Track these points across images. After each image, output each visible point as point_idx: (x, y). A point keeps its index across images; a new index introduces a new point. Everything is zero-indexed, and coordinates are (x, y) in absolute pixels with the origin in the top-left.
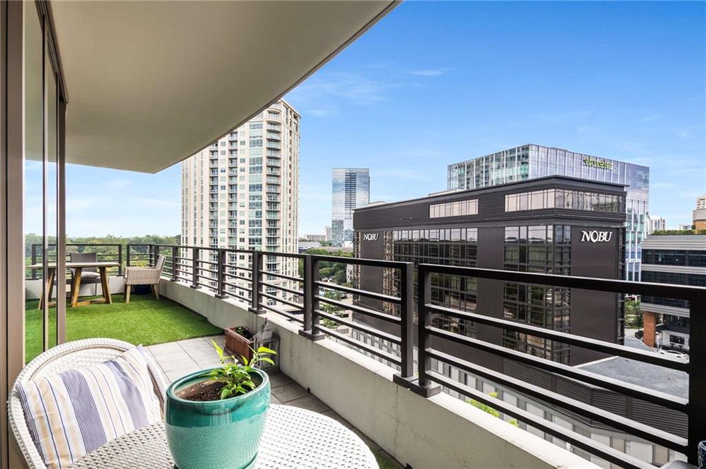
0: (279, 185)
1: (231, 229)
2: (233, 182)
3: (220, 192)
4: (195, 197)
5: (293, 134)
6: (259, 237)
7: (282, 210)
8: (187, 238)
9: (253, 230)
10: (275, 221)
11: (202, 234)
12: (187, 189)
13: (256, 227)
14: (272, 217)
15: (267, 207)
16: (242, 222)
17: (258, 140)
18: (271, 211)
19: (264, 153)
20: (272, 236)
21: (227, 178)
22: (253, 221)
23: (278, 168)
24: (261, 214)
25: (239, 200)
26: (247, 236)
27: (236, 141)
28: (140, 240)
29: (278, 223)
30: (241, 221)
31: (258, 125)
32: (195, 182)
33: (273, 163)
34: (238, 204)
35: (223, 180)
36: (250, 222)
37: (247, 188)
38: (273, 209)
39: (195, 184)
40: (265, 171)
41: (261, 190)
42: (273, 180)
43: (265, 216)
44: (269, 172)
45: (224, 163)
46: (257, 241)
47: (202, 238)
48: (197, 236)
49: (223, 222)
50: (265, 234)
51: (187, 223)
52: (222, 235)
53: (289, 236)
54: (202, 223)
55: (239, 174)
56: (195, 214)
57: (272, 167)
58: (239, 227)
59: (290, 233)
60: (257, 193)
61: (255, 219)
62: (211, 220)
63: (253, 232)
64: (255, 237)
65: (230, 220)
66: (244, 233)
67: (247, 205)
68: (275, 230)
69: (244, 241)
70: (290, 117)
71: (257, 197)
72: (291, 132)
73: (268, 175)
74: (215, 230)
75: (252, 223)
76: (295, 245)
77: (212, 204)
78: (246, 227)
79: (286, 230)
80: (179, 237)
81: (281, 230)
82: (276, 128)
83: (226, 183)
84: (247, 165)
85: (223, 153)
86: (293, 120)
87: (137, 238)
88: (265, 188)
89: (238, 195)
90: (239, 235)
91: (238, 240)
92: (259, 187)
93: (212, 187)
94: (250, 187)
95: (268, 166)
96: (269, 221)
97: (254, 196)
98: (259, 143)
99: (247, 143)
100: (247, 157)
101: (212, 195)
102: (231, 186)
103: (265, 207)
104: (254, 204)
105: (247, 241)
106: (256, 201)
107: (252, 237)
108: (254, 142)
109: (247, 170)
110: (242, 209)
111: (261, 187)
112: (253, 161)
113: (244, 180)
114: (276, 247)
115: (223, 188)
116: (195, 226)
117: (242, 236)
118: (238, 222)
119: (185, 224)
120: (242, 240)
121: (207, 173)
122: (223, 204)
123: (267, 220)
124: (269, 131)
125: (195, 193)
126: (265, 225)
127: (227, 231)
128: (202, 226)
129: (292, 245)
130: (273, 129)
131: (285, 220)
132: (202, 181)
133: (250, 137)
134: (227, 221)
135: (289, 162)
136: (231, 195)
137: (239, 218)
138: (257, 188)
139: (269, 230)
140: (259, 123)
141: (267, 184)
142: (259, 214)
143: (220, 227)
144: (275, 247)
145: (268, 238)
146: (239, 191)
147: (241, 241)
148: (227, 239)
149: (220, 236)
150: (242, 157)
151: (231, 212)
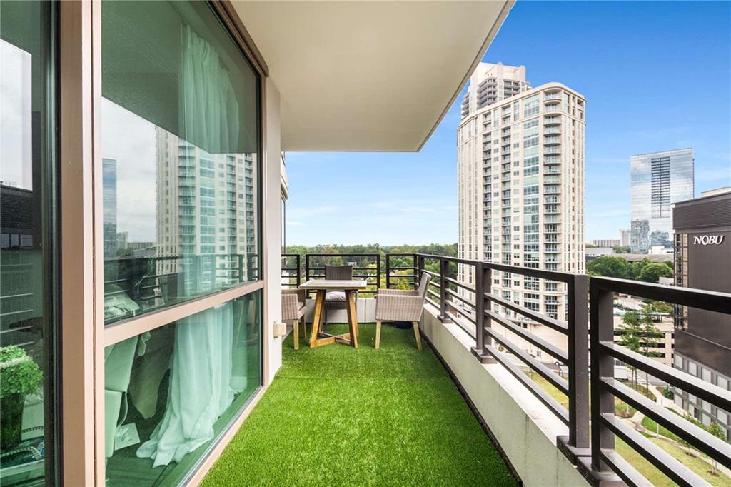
0: (558, 184)
1: (505, 236)
2: (507, 187)
3: (493, 199)
4: (470, 206)
5: (576, 122)
6: (535, 243)
7: (563, 213)
8: (463, 246)
9: (529, 236)
10: (554, 225)
11: (476, 242)
12: (463, 200)
13: (532, 233)
14: (551, 220)
15: (545, 210)
16: (517, 228)
17: (534, 139)
18: (550, 215)
19: (540, 151)
20: (551, 242)
21: (500, 184)
22: (529, 227)
23: (558, 165)
24: (538, 219)
25: (513, 205)
26: (521, 243)
27: (509, 145)
28: (426, 247)
29: (558, 228)
30: (515, 227)
31: (533, 123)
32: (470, 191)
33: (551, 160)
34: (512, 210)
35: (497, 187)
36: (525, 228)
37: (522, 191)
38: (551, 212)
39: (470, 194)
40: (542, 170)
41: (538, 193)
42: (552, 180)
43: (542, 220)
44: (547, 171)
45: (497, 169)
46: (533, 247)
47: (476, 245)
48: (472, 244)
49: (496, 229)
50: (542, 241)
51: (463, 231)
52: (496, 243)
53: (572, 242)
54: (476, 231)
55: (513, 178)
56: (470, 223)
57: (550, 166)
58: (513, 233)
59: (573, 238)
60: (533, 196)
61: (531, 224)
62: (485, 228)
63: (528, 238)
64: (531, 243)
65: (504, 227)
66: (518, 239)
67: (522, 211)
68: (555, 236)
69: (518, 248)
70: (572, 104)
71: (533, 200)
72: (574, 121)
73: (545, 175)
74: (489, 237)
75: (527, 228)
76: (580, 252)
77: (486, 212)
78: (521, 233)
79: (569, 235)
80: (456, 245)
81: (563, 235)
82: (555, 121)
83: (499, 190)
84: (521, 168)
85: (496, 159)
86: (577, 106)
87: (424, 246)
88: (542, 190)
89: (512, 201)
90: (513, 242)
91: (512, 247)
92: (535, 189)
93: (486, 195)
94: (525, 191)
95: (546, 165)
96: (547, 226)
97: (529, 200)
98: (535, 142)
99: (521, 145)
100: (521, 159)
101: (486, 203)
102: (504, 192)
103: (542, 210)
104: (529, 208)
105: (522, 247)
106: (532, 204)
107: (527, 243)
108: (529, 142)
109: (522, 173)
110: (517, 214)
111: (537, 190)
112: (528, 162)
113: (518, 184)
114: (556, 254)
115: (497, 194)
116: (470, 234)
117: (517, 243)
118: (512, 229)
119: (461, 233)
120: (517, 247)
121: (481, 182)
122: (496, 211)
123: (545, 224)
124: (547, 126)
125: (470, 202)
126: (542, 230)
127: (501, 238)
128: (476, 234)
129: (577, 252)
130: (551, 122)
131: (567, 222)
132: (476, 190)
133: (525, 138)
134: (500, 228)
135: (572, 156)
136: (504, 201)
137: (513, 224)
138: (533, 190)
139: (547, 236)
140: (535, 120)
141: (545, 185)
142: (535, 219)
143: (494, 234)
144: (554, 254)
145: (547, 244)
146: (513, 196)
147: (515, 248)
148: (500, 246)
149: (493, 243)
150: (516, 160)
151: (505, 219)
